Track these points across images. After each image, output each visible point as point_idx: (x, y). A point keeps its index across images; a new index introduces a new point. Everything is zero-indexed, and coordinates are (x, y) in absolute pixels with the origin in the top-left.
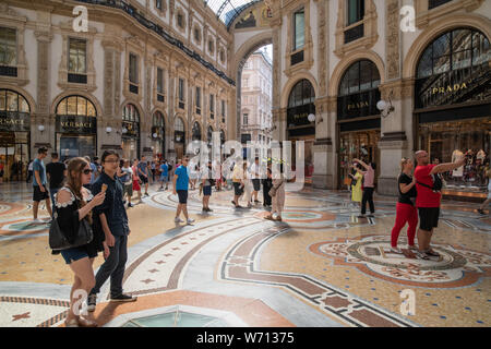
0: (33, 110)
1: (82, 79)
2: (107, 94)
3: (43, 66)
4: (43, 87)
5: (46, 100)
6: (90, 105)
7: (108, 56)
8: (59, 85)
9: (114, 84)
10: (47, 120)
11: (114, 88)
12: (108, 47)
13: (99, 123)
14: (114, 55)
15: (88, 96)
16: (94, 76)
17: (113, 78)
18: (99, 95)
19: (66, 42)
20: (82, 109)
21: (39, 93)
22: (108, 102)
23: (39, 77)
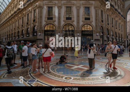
0: (75, 29)
1: (89, 19)
2: (96, 23)
3: (78, 16)
4: (78, 22)
5: (79, 26)
6: (91, 26)
7: (96, 11)
8: (82, 21)
9: (98, 20)
10: (79, 32)
11: (98, 21)
12: (96, 8)
13: (94, 32)
14: (98, 10)
15: (90, 24)
16: (92, 18)
17: (98, 18)
18: (94, 23)
19: (84, 8)
20: (89, 28)
21: (77, 24)
22: (96, 26)
23: (77, 20)
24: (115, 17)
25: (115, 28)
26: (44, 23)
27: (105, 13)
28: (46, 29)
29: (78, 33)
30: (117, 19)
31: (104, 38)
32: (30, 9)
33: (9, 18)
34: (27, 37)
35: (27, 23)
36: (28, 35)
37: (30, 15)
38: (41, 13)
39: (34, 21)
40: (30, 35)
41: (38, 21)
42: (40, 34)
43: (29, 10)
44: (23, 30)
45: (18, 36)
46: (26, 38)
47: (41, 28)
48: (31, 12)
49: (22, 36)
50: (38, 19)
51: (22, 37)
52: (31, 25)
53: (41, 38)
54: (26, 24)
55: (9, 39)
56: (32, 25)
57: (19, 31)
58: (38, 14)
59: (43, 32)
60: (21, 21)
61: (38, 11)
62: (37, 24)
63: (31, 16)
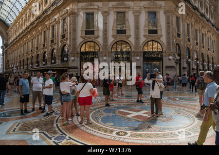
0: (133, 50)
1: (155, 32)
2: (168, 38)
3: (137, 28)
4: (137, 38)
5: (139, 44)
6: (159, 45)
7: (168, 18)
8: (144, 36)
9: (171, 33)
10: (139, 54)
11: (171, 35)
12: (168, 14)
13: (164, 54)
14: (171, 17)
15: (158, 41)
16: (161, 30)
17: (171, 30)
18: (164, 39)
19: (147, 14)
20: (155, 47)
21: (135, 41)
22: (168, 43)
23: (135, 33)
24: (201, 28)
25: (200, 46)
26: (79, 40)
27: (183, 22)
28: (83, 50)
29: (137, 56)
30: (204, 31)
31: (182, 63)
32: (56, 17)
33: (22, 32)
34: (52, 63)
35: (52, 41)
36: (53, 61)
37: (56, 27)
38: (74, 23)
39: (63, 36)
40: (57, 61)
41: (70, 37)
42: (73, 58)
43: (55, 19)
44: (45, 53)
45: (38, 62)
46: (50, 65)
47: (74, 48)
48: (58, 23)
49: (44, 63)
50: (70, 33)
51: (44, 65)
52: (58, 44)
53: (76, 66)
54: (50, 42)
55: (22, 67)
56: (60, 44)
57: (38, 54)
58: (70, 24)
59: (79, 55)
60: (41, 38)
61: (70, 21)
62: (68, 42)
63: (59, 29)
